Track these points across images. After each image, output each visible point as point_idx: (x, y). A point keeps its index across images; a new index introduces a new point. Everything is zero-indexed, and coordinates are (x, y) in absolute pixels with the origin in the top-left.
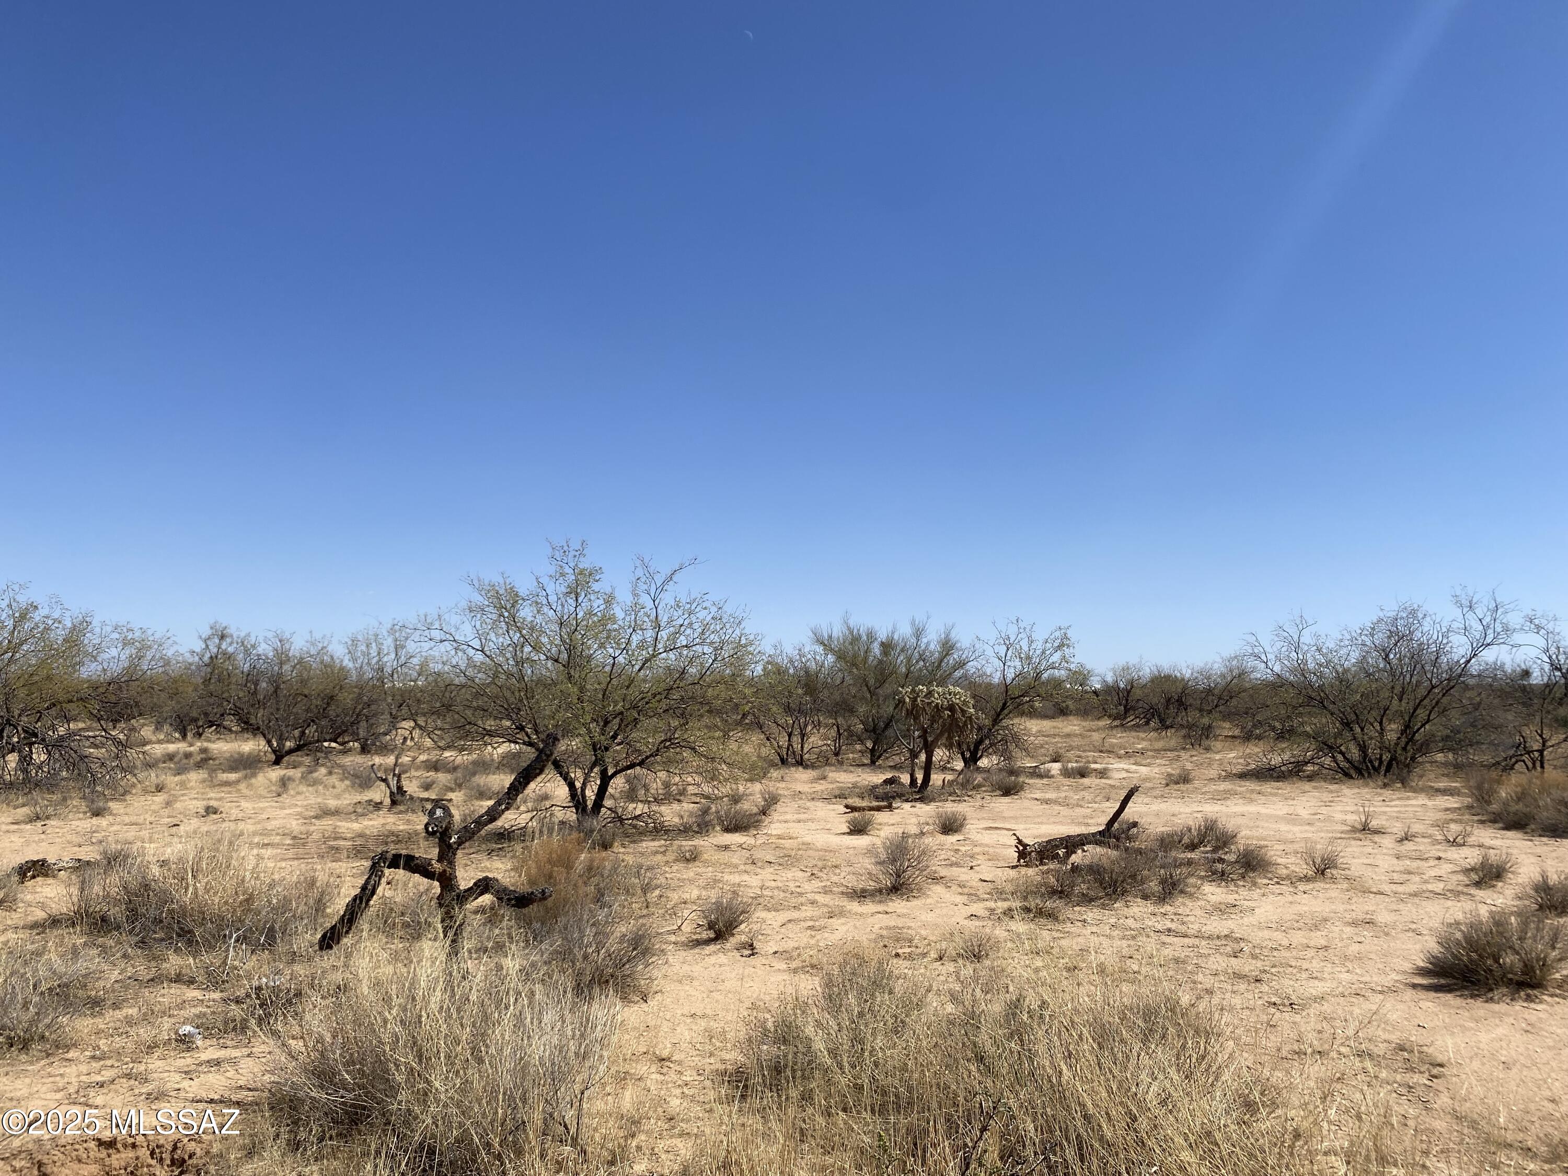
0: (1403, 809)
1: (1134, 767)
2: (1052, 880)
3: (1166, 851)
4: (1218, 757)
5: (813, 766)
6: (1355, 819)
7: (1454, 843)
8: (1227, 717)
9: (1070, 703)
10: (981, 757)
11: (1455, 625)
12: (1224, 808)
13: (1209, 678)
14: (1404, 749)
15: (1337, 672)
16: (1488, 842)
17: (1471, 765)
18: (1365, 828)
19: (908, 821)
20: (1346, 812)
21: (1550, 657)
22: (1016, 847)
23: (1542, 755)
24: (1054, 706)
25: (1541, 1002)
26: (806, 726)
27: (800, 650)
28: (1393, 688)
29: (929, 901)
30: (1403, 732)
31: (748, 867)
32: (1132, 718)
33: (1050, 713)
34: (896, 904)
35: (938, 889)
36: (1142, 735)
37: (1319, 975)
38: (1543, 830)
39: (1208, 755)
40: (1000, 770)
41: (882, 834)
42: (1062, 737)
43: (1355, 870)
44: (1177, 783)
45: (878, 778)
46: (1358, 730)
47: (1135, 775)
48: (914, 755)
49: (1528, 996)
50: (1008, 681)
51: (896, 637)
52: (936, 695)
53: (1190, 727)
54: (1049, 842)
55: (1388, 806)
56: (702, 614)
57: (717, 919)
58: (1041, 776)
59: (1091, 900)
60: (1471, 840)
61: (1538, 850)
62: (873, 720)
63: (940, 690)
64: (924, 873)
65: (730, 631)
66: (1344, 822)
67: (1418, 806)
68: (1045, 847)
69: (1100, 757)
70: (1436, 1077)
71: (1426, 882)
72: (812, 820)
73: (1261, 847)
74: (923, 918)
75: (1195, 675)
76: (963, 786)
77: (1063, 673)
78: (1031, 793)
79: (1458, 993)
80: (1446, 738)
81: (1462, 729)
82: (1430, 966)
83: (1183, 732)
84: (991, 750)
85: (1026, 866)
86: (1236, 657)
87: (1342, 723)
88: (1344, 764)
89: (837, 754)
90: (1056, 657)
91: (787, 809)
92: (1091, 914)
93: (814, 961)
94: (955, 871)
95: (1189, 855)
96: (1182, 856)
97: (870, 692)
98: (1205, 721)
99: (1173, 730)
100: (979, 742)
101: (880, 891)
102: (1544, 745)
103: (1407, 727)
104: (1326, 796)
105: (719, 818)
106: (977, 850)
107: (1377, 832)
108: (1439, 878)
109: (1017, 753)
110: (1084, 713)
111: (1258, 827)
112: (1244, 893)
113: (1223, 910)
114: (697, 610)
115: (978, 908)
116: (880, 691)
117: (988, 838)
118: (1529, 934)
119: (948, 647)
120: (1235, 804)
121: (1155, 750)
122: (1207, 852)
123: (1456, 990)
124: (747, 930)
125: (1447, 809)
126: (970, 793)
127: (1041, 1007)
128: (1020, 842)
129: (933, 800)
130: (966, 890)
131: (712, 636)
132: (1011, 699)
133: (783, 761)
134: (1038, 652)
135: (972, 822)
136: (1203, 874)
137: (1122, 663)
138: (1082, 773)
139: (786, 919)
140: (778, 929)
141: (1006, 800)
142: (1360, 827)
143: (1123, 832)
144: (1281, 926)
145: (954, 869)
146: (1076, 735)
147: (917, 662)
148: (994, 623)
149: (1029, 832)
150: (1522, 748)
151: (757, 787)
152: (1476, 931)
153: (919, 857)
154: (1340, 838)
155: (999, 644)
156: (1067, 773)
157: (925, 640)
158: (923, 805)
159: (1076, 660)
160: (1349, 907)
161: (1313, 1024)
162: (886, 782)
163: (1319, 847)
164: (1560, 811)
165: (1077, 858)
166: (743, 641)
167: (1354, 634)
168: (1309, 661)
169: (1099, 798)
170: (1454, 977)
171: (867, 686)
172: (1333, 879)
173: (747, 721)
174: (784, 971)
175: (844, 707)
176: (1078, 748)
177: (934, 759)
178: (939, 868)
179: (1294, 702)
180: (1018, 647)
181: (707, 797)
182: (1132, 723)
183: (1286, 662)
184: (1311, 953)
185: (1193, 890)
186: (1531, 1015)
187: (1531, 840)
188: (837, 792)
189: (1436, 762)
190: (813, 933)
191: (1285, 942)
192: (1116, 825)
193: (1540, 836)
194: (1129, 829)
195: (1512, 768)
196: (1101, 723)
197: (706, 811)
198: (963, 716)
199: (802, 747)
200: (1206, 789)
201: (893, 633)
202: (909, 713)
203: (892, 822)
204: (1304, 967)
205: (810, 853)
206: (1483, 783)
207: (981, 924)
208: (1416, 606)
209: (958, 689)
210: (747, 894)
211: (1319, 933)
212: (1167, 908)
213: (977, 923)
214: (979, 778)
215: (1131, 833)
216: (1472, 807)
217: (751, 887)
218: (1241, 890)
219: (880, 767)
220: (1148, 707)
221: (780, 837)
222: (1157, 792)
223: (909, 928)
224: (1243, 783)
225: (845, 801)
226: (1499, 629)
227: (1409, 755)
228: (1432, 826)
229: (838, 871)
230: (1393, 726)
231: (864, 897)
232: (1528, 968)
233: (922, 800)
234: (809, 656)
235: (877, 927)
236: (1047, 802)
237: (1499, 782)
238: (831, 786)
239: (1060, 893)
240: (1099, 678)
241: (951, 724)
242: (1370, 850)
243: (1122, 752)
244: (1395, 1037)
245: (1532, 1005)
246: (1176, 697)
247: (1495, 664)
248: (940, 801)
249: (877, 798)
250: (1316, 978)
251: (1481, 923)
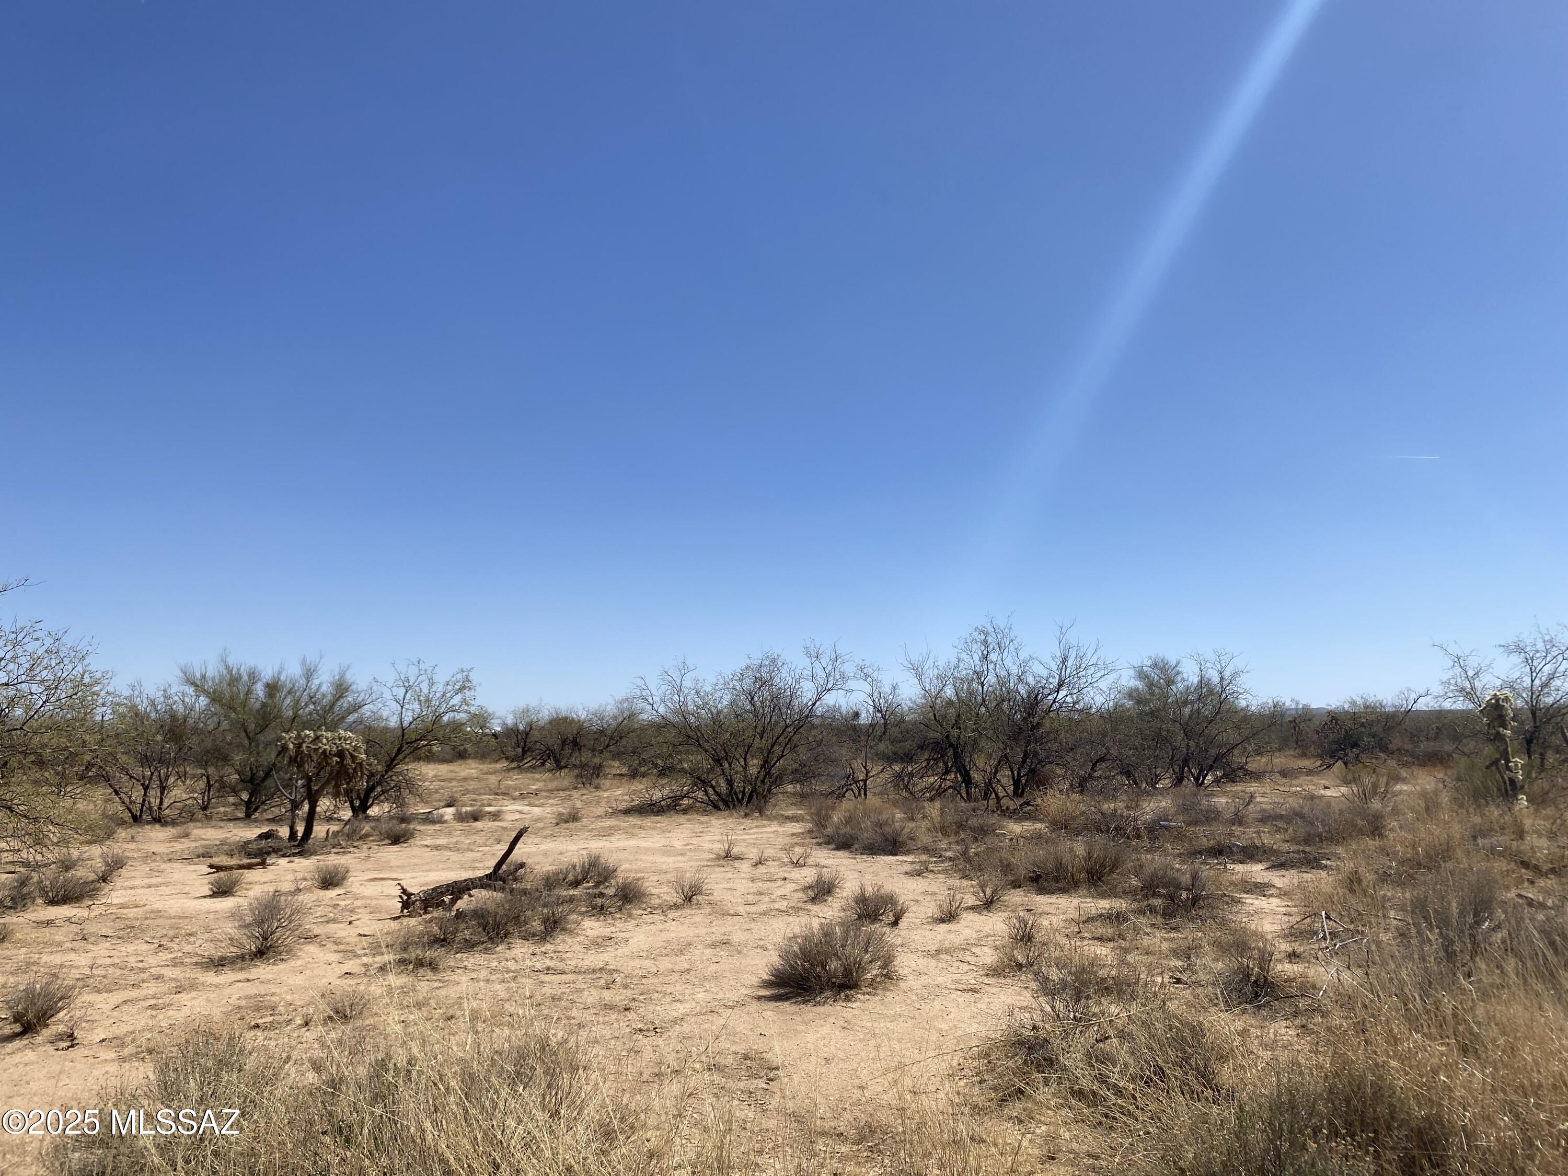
0: (759, 836)
1: (527, 808)
2: (435, 929)
3: (550, 890)
4: (606, 794)
5: (174, 823)
6: (719, 847)
7: (797, 864)
8: (617, 756)
9: (468, 746)
10: (371, 805)
11: (805, 673)
12: (608, 845)
13: (602, 719)
14: (763, 782)
15: (712, 714)
16: (823, 862)
17: (813, 794)
18: (728, 856)
19: (283, 879)
20: (713, 842)
21: (873, 701)
22: (400, 897)
23: (865, 784)
24: (453, 749)
25: (855, 1001)
26: (167, 777)
27: (165, 691)
28: (756, 727)
29: (299, 963)
30: (762, 766)
31: (76, 945)
32: (529, 759)
33: (448, 757)
34: (260, 970)
35: (311, 949)
36: (537, 776)
37: (680, 997)
38: (864, 848)
39: (597, 794)
40: (391, 818)
41: (251, 893)
42: (458, 781)
43: (717, 896)
44: (566, 822)
45: (251, 833)
46: (727, 765)
47: (528, 816)
48: (295, 806)
49: (847, 996)
50: (406, 724)
51: (283, 678)
52: (325, 741)
53: (583, 766)
54: (434, 889)
55: (747, 834)
56: (31, 647)
57: (26, 1010)
58: (434, 822)
59: (473, 946)
60: (810, 861)
61: (859, 867)
62: (251, 768)
63: (329, 735)
64: (296, 933)
65: (70, 667)
66: (711, 851)
67: (771, 832)
68: (430, 895)
69: (495, 799)
70: (772, 1080)
71: (774, 901)
72: (166, 884)
73: (638, 880)
74: (291, 982)
75: (590, 716)
76: (349, 836)
77: (462, 716)
78: (422, 839)
79: (794, 1000)
80: (795, 771)
81: (808, 764)
82: (773, 978)
83: (576, 772)
84: (382, 798)
85: (409, 916)
86: (627, 699)
87: (714, 760)
88: (713, 797)
89: (204, 808)
90: (457, 700)
91: (133, 874)
92: (472, 960)
93: (151, 1045)
94: (332, 927)
95: (571, 892)
96: (565, 893)
97: (249, 738)
98: (597, 760)
99: (566, 771)
100: (370, 790)
101: (242, 957)
102: (867, 775)
103: (766, 762)
104: (698, 827)
105: (42, 889)
106: (358, 903)
107: (738, 858)
108: (784, 897)
109: (410, 799)
110: (482, 756)
111: (637, 860)
112: (620, 925)
113: (599, 943)
114: (26, 640)
115: (352, 966)
116: (261, 737)
117: (370, 890)
118: (849, 942)
119: (341, 689)
120: (618, 840)
121: (548, 790)
122: (589, 888)
123: (792, 998)
124: (67, 1018)
125: (793, 835)
126: (355, 844)
127: (409, 1063)
128: (404, 891)
129: (314, 853)
130: (341, 947)
131: (44, 673)
132: (407, 743)
133: (136, 819)
134: (438, 695)
135: (355, 874)
136: (584, 909)
137: (522, 705)
138: (476, 817)
139: (120, 1001)
140: (108, 1013)
141: (395, 848)
142: (723, 854)
143: (511, 874)
144: (651, 955)
145: (331, 925)
146: (472, 779)
147: (306, 705)
148: (393, 664)
149: (416, 881)
150: (851, 778)
151: (96, 851)
152: (810, 942)
153: (290, 916)
154: (707, 866)
155: (398, 686)
156: (460, 818)
157: (316, 682)
158: (302, 860)
159: (477, 703)
160: (710, 930)
161: (675, 1044)
162: (262, 837)
163: (688, 875)
164: (876, 832)
165: (462, 904)
166: (87, 680)
167: (727, 679)
168: (689, 703)
169: (490, 841)
170: (791, 987)
171: (245, 731)
172: (699, 904)
173: (90, 774)
174: (113, 1061)
175: (219, 756)
176: (474, 792)
177: (318, 809)
178: (313, 926)
179: (676, 741)
180: (418, 689)
181: (26, 864)
182: (529, 764)
183: (669, 704)
184: (675, 977)
185: (573, 926)
186: (848, 1013)
187: (855, 858)
188: (201, 851)
189: (787, 792)
190: (154, 1013)
191: (654, 970)
192: (504, 867)
193: (861, 854)
194: (516, 870)
195: (844, 796)
196: (499, 766)
197: (23, 883)
198: (353, 762)
199: (161, 802)
200: (593, 826)
201: (280, 673)
202: (292, 761)
203: (263, 880)
204: (668, 991)
205: (160, 921)
206: (821, 810)
207: (356, 981)
208: (775, 655)
209: (350, 734)
210: (70, 977)
211: (683, 957)
212: (548, 947)
213: (352, 982)
214: (367, 828)
215: (518, 874)
216: (812, 831)
217: (77, 967)
218: (617, 923)
219: (256, 820)
220: (544, 749)
221: (122, 906)
222: (548, 832)
223: (273, 994)
224: (627, 819)
225: (210, 861)
226: (838, 677)
227: (766, 787)
228: (781, 849)
229: (192, 939)
230: (755, 761)
231: (223, 965)
232: (847, 972)
233: (301, 854)
234: (176, 698)
235: (234, 997)
236: (437, 848)
237: (833, 809)
238: (194, 844)
239: (442, 941)
240: (499, 721)
241: (339, 772)
242: (730, 875)
243: (517, 793)
244: (741, 1048)
245: (850, 1004)
246: (571, 739)
247: (834, 706)
248: (321, 854)
249: (249, 855)
250: (678, 1000)
251: (813, 935)
